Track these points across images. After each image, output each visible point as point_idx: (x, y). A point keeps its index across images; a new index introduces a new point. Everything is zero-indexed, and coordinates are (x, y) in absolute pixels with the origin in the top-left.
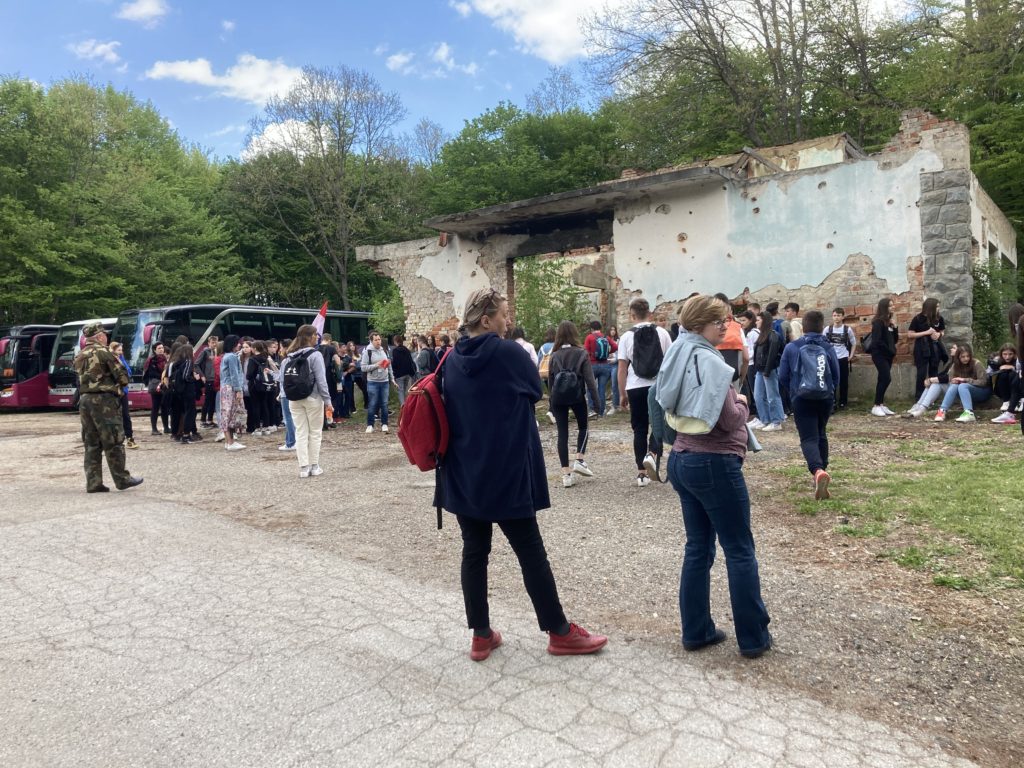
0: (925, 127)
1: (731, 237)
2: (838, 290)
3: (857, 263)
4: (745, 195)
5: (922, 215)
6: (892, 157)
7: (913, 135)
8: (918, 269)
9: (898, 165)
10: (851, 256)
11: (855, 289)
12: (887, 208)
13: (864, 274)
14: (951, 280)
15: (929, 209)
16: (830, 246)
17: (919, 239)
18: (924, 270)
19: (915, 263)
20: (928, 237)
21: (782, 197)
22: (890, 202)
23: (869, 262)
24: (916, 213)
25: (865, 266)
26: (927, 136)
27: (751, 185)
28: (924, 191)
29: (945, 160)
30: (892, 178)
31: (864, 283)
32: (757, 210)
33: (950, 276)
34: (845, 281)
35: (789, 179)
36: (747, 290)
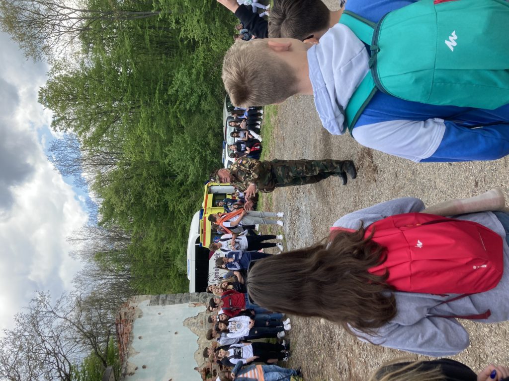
0: (127, 306)
2: (202, 329)
3: (188, 323)
4: (132, 374)
5: (169, 304)
6: (137, 315)
7: (129, 309)
9: (142, 313)
10: (184, 325)
11: (202, 323)
12: (162, 315)
13: (194, 321)
15: (167, 302)
16: (176, 333)
17: (181, 305)
18: (196, 303)
19: (193, 305)
20: (181, 302)
21: (140, 355)
22: (159, 314)
23: (188, 319)
24: (167, 306)
25: (191, 320)
26: (131, 305)
27: (126, 371)
28: (158, 304)
29: (145, 300)
30: (148, 314)
31: (199, 321)
32: (144, 367)
34: (197, 327)
35: (130, 352)
36: (196, 369)
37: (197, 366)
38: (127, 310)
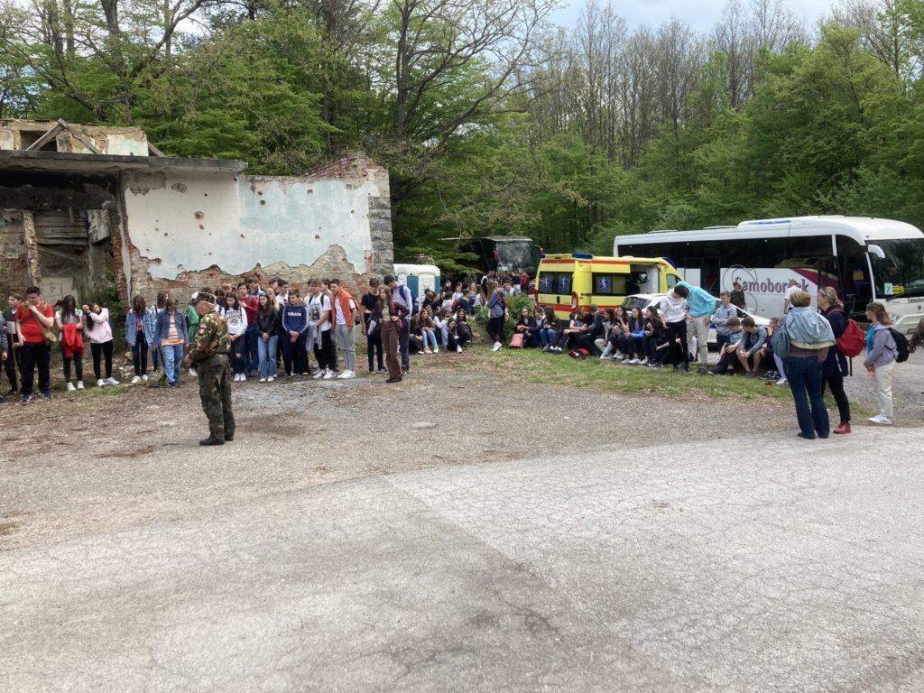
0: (369, 166)
1: (243, 221)
2: (324, 270)
3: (336, 250)
4: (253, 189)
5: (371, 224)
6: (352, 182)
7: (363, 170)
8: (370, 259)
9: (356, 188)
10: (331, 246)
11: (334, 269)
12: (351, 215)
13: (339, 259)
14: (387, 268)
15: (375, 220)
16: (317, 237)
17: (369, 239)
18: (373, 259)
19: (369, 255)
20: (374, 239)
21: (282, 195)
22: (353, 212)
23: (342, 251)
24: (367, 221)
25: (340, 254)
26: (371, 172)
27: (257, 181)
28: (370, 208)
29: (380, 190)
30: (353, 196)
31: (340, 265)
32: (263, 202)
33: (387, 265)
34: (329, 264)
35: (286, 183)
36: (259, 265)
37: (262, 266)
38: (360, 167)
